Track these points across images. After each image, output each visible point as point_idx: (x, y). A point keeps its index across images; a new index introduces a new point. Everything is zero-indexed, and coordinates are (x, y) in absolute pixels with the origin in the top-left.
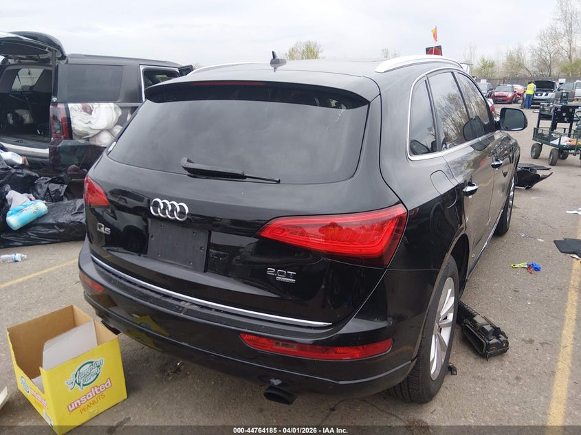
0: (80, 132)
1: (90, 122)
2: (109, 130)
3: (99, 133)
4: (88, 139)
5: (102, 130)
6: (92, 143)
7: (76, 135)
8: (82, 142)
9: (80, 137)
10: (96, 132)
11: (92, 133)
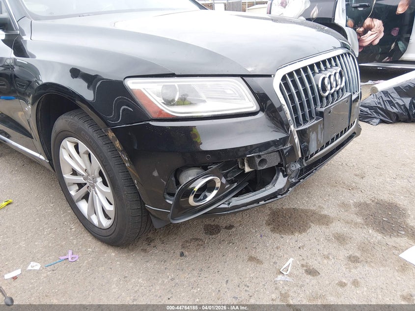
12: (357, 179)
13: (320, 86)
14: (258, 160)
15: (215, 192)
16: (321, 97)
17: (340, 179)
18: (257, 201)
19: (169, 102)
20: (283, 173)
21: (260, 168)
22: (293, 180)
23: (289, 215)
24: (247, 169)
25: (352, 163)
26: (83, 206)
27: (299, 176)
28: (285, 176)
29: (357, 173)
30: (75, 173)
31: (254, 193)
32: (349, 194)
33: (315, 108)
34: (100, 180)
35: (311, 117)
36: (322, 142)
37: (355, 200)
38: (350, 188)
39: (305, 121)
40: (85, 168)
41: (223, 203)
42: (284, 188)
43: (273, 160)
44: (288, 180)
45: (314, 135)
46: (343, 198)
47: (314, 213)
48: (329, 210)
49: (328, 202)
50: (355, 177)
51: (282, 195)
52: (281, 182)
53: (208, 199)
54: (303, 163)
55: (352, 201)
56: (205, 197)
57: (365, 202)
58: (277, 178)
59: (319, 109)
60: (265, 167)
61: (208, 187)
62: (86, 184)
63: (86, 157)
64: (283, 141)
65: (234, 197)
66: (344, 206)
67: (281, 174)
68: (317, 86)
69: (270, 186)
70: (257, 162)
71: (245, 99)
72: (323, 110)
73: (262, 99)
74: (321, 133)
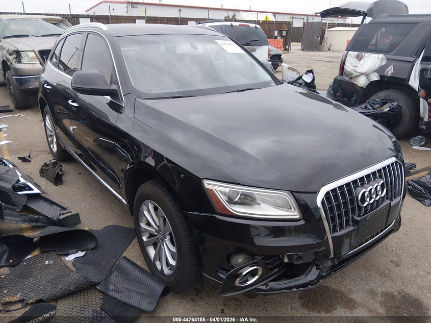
0: (348, 72)
1: (356, 66)
2: (367, 75)
3: (359, 75)
4: (351, 78)
5: (362, 74)
6: (352, 81)
7: (345, 73)
8: (347, 79)
9: (347, 76)
10: (357, 74)
11: (355, 74)
12: (392, 266)
13: (359, 198)
14: (295, 257)
15: (256, 277)
16: (360, 208)
17: (376, 263)
18: (290, 288)
19: (231, 201)
20: (317, 267)
21: (296, 263)
22: (324, 274)
23: (321, 293)
24: (286, 260)
25: (392, 247)
26: (152, 252)
27: (331, 269)
28: (318, 269)
29: (394, 259)
30: (148, 224)
31: (289, 281)
32: (380, 282)
33: (352, 217)
34: (168, 237)
35: (348, 224)
36: (355, 245)
37: (383, 289)
38: (383, 275)
39: (341, 227)
40: (158, 224)
41: (262, 285)
42: (315, 280)
43: (309, 257)
44: (319, 274)
45: (347, 240)
46: (372, 285)
47: (343, 295)
48: (357, 296)
49: (358, 286)
50: (391, 264)
51: (312, 285)
52: (313, 274)
53: (249, 283)
54: (334, 261)
55: (380, 290)
56: (247, 280)
57: (392, 293)
58: (311, 270)
59: (356, 218)
60: (301, 262)
61: (253, 274)
62: (156, 236)
63: (162, 219)
64: (319, 245)
65: (271, 281)
66: (372, 293)
67: (315, 267)
68: (357, 198)
69: (303, 277)
70: (295, 258)
71: (291, 209)
72: (359, 219)
73: (306, 209)
74: (355, 238)
